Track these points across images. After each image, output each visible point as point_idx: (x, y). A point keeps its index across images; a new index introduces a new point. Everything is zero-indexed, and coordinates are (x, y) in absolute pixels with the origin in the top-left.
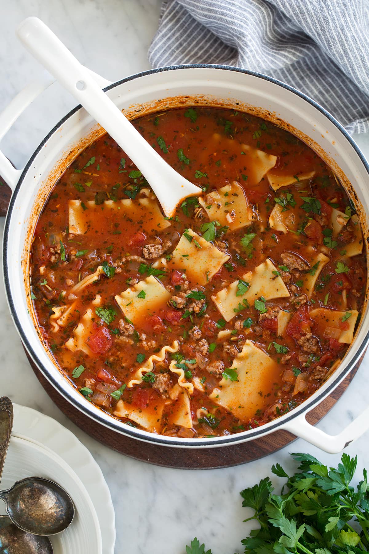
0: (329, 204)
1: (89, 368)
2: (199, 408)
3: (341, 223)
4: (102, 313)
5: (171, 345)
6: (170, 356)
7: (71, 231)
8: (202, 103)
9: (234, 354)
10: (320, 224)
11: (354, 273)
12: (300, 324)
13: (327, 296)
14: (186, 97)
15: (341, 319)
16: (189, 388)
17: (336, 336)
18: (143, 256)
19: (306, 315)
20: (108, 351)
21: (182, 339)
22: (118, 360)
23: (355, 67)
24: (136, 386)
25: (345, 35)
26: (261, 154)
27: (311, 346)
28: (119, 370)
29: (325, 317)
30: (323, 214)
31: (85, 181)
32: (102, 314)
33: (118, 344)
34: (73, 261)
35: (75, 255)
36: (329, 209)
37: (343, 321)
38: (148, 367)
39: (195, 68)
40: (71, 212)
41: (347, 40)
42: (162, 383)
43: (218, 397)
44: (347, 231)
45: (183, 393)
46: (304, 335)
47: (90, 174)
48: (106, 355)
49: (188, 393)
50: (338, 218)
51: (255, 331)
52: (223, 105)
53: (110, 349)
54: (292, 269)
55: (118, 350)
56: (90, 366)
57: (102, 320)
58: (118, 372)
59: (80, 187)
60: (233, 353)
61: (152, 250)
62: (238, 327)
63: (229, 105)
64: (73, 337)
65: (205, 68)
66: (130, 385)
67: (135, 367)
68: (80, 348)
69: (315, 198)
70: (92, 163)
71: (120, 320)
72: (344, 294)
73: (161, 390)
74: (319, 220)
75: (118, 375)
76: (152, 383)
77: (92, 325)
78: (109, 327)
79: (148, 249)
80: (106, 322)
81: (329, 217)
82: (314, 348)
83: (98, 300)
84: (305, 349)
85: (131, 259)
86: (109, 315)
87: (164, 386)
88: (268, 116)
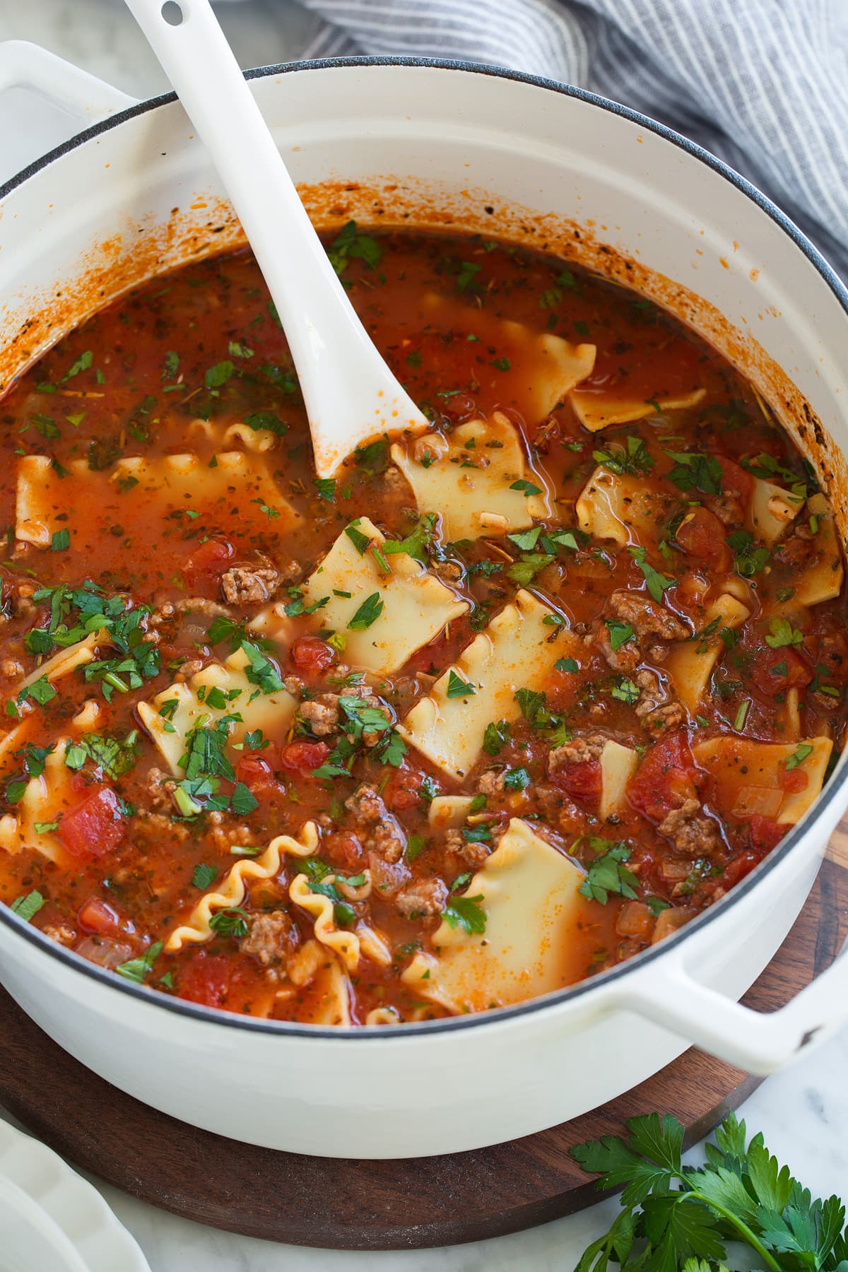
0: (745, 468)
1: (57, 900)
2: (373, 1008)
3: (780, 515)
4: (98, 747)
5: (297, 835)
6: (291, 864)
7: (22, 534)
8: (392, 216)
9: (477, 857)
10: (720, 520)
11: (818, 645)
12: (665, 778)
13: (744, 707)
14: (350, 188)
15: (783, 764)
16: (344, 949)
17: (769, 810)
18: (222, 599)
19: (682, 754)
20: (112, 853)
21: (329, 820)
22: (142, 879)
23: (810, 158)
24: (191, 947)
25: (780, 72)
26: (553, 343)
27: (696, 836)
28: (144, 903)
29: (736, 760)
30: (728, 493)
31: (68, 411)
32: (100, 752)
33: (141, 836)
34: (25, 614)
35: (30, 598)
36: (746, 478)
37: (789, 767)
38: (229, 896)
39: (372, 64)
40: (24, 487)
41: (786, 85)
42: (266, 936)
43: (427, 975)
44: (798, 538)
45: (327, 966)
46: (678, 806)
47: (80, 395)
48: (108, 863)
49: (342, 966)
50: (770, 502)
51: (536, 798)
52: (448, 219)
53: (120, 846)
54: (643, 633)
55: (143, 852)
56: (61, 894)
57: (100, 769)
58: (140, 909)
59: (48, 426)
60: (473, 854)
61: (249, 579)
62: (490, 786)
63: (467, 220)
64: (14, 815)
65: (398, 64)
66: (176, 940)
67: (190, 896)
68: (32, 843)
69: (705, 456)
70: (84, 367)
71: (152, 770)
72: (793, 698)
73: (265, 957)
74: (717, 511)
75: (141, 918)
76: (238, 937)
77: (69, 781)
78: (118, 789)
79: (237, 578)
80: (109, 771)
81: (745, 502)
82: (708, 842)
83: (89, 714)
84: (680, 844)
85: (186, 607)
86: (117, 754)
87: (272, 945)
88: (575, 244)
